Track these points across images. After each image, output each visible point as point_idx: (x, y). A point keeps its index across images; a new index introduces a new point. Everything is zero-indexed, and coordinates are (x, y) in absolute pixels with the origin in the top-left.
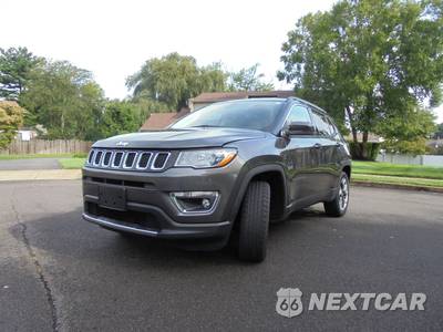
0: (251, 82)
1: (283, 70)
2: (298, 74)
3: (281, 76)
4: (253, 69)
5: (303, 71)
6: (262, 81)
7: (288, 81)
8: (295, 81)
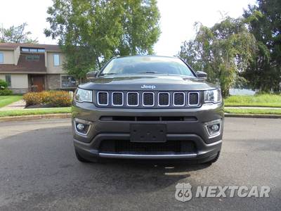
0: (20, 38)
1: (49, 28)
2: (61, 33)
3: (47, 33)
4: (22, 27)
5: (65, 31)
6: (29, 37)
7: (53, 37)
8: (58, 38)
